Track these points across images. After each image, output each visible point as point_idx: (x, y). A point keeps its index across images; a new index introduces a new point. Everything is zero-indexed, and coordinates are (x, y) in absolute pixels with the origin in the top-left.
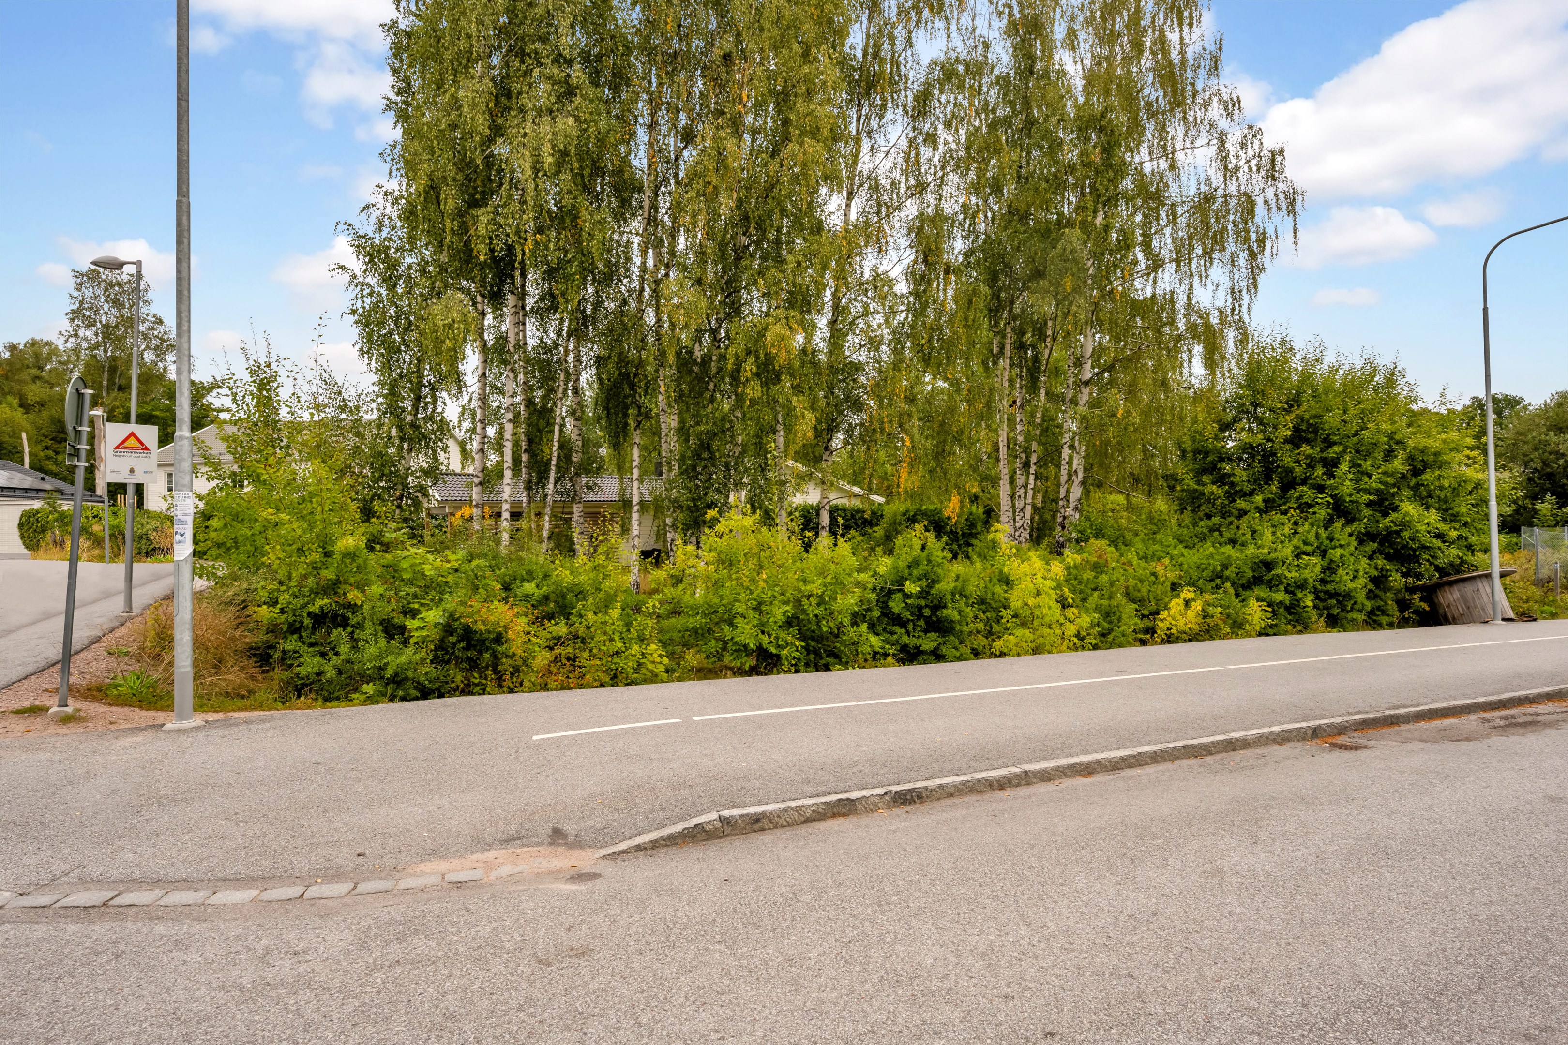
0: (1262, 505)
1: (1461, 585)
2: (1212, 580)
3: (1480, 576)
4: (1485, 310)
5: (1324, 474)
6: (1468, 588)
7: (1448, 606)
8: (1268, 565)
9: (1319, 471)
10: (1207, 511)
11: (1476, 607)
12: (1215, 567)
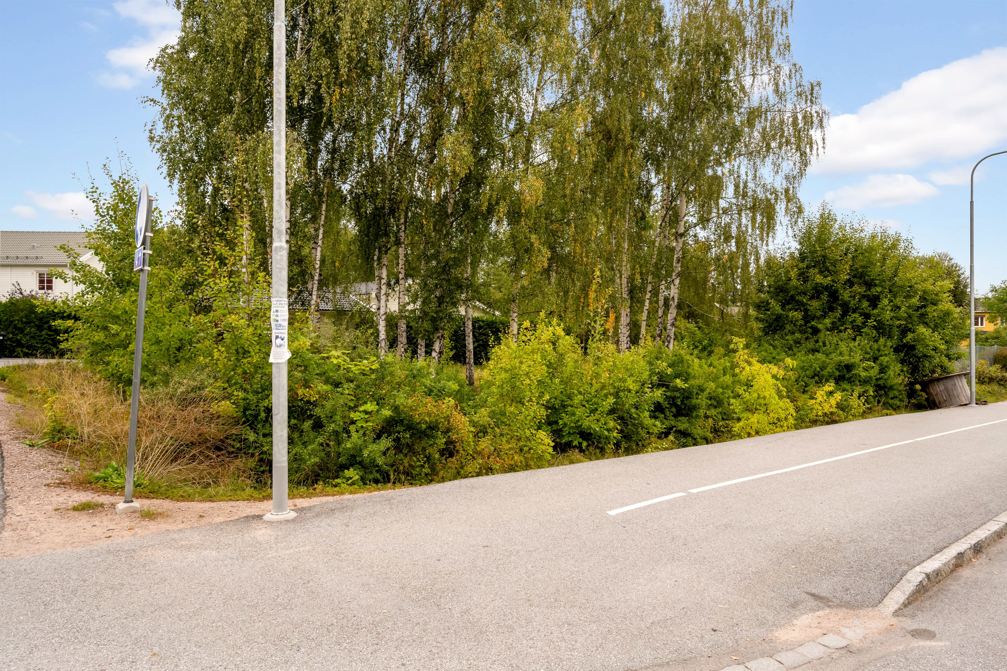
0: (829, 326)
1: (945, 381)
2: (813, 377)
3: (956, 376)
4: (972, 202)
5: (869, 306)
6: (949, 383)
7: (936, 395)
8: (849, 367)
9: (865, 304)
10: (790, 329)
11: (954, 395)
12: (815, 369)
